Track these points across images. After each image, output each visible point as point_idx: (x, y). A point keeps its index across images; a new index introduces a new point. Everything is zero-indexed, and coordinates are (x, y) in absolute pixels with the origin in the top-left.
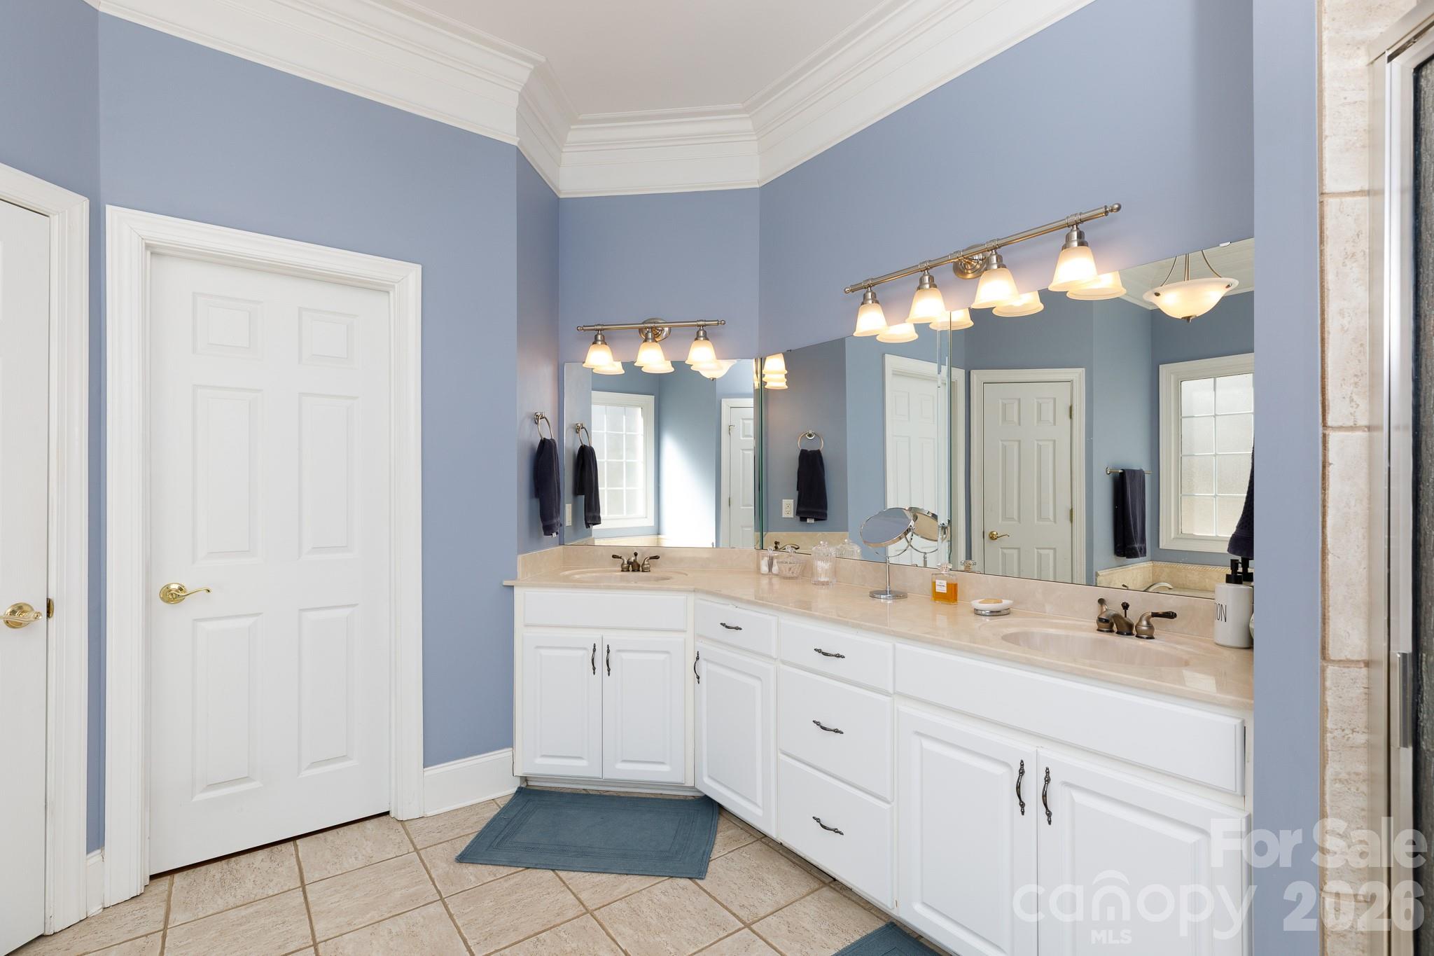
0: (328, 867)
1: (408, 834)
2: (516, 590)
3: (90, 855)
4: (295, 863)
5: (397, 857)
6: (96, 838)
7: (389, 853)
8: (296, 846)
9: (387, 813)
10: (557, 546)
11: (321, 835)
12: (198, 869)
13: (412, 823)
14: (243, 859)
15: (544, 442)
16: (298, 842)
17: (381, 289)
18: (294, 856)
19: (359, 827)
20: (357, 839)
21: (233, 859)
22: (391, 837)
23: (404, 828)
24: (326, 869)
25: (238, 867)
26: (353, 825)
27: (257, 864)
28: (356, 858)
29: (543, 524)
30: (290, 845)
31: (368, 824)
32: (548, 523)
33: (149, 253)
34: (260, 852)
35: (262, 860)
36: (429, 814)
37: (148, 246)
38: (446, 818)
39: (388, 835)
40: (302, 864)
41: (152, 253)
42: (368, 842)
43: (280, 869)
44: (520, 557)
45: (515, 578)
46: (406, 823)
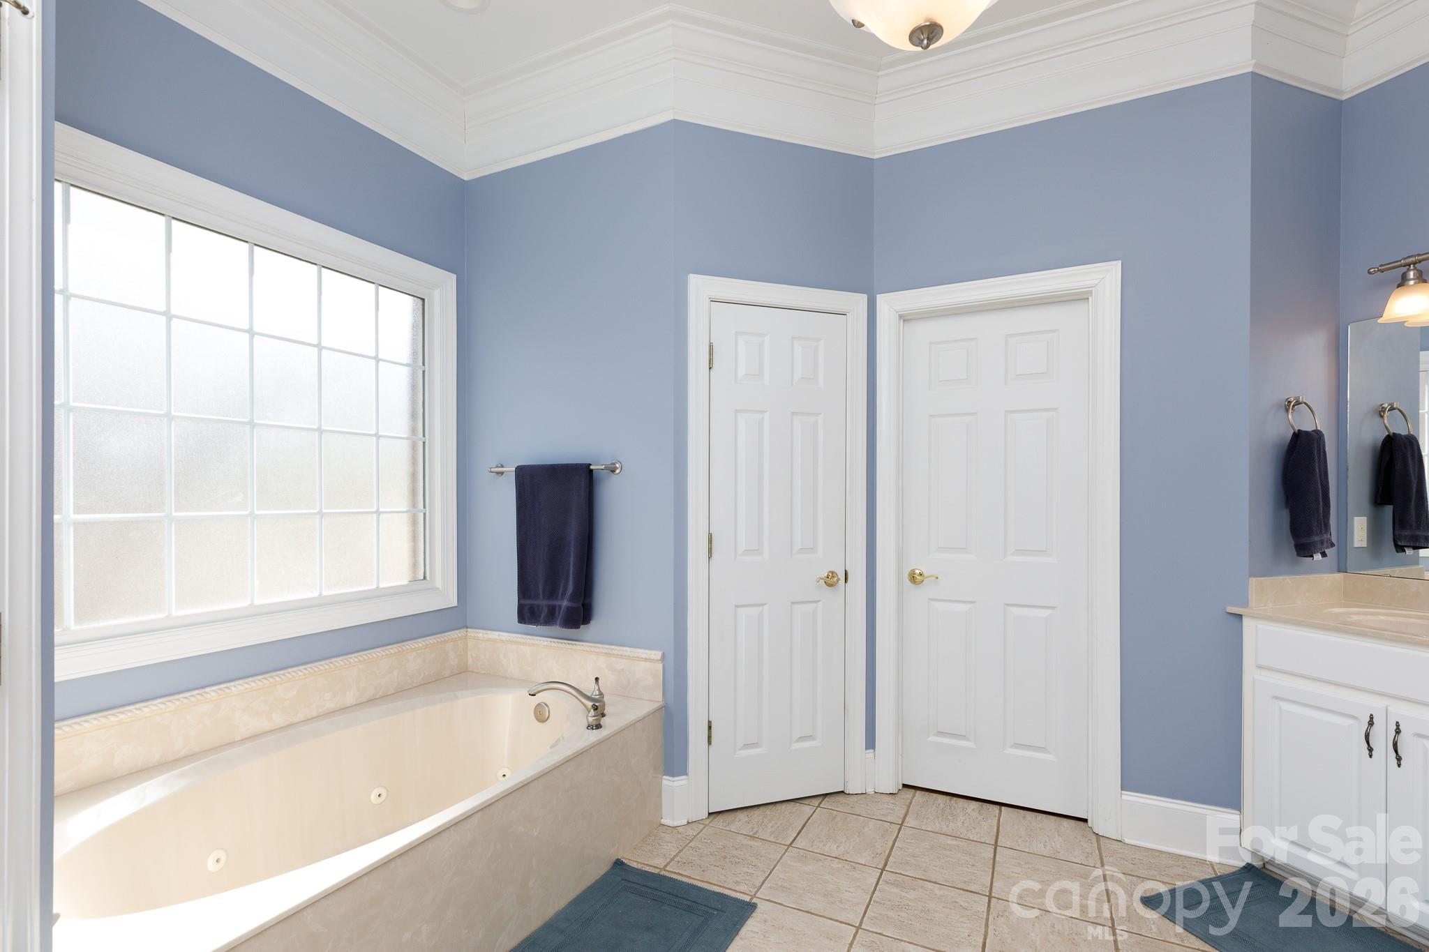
0: (1020, 840)
1: (1099, 849)
2: (1245, 621)
3: (868, 751)
4: (996, 824)
5: (1081, 864)
6: (870, 743)
7: (1075, 857)
8: (1000, 811)
9: (1085, 821)
10: (1332, 572)
11: (1022, 811)
12: (932, 794)
13: (1107, 841)
14: (962, 802)
15: (1298, 436)
16: (1003, 808)
17: (1081, 297)
18: (997, 818)
19: (1055, 820)
20: (1051, 830)
21: (955, 798)
22: (1082, 843)
23: (1098, 842)
24: (1017, 842)
25: (956, 806)
26: (1051, 817)
27: (969, 810)
28: (1045, 846)
29: (1295, 541)
30: (996, 808)
31: (1065, 822)
32: (1304, 541)
33: (902, 321)
34: (974, 802)
35: (973, 810)
36: (1127, 841)
37: (901, 317)
38: (1146, 854)
39: (1080, 841)
40: (1000, 828)
41: (904, 321)
42: (1060, 838)
43: (984, 823)
44: (1253, 580)
45: (1245, 604)
46: (1101, 838)
